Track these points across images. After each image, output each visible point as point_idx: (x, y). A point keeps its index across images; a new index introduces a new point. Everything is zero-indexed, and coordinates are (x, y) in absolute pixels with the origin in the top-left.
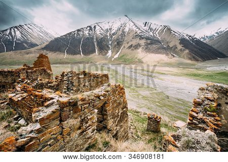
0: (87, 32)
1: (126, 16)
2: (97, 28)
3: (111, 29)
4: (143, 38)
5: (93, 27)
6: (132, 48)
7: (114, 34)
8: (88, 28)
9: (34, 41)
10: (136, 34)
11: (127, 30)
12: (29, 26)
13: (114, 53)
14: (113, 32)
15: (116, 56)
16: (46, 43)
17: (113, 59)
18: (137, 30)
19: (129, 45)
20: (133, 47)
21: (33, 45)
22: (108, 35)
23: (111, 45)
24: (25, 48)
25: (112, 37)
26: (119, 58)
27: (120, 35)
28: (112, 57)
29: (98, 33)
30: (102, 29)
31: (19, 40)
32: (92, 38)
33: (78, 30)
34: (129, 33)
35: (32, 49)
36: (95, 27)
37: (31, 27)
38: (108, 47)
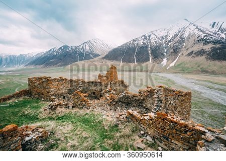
0: (142, 41)
1: (186, 20)
2: (152, 36)
3: (167, 36)
4: (209, 43)
5: (147, 36)
6: (193, 55)
7: (170, 41)
8: (143, 38)
9: (97, 52)
10: (199, 38)
11: (186, 35)
12: (95, 40)
13: (170, 61)
14: (169, 39)
15: (172, 64)
16: (106, 54)
17: (168, 67)
18: (201, 33)
19: (189, 51)
20: (195, 54)
21: (96, 56)
22: (163, 42)
23: (166, 52)
24: (91, 58)
25: (167, 44)
26: (175, 67)
27: (177, 42)
28: (167, 65)
29: (153, 41)
30: (157, 37)
31: (87, 52)
32: (147, 47)
33: (134, 40)
34: (189, 38)
35: (96, 59)
36: (149, 36)
37: (96, 41)
38: (163, 55)
